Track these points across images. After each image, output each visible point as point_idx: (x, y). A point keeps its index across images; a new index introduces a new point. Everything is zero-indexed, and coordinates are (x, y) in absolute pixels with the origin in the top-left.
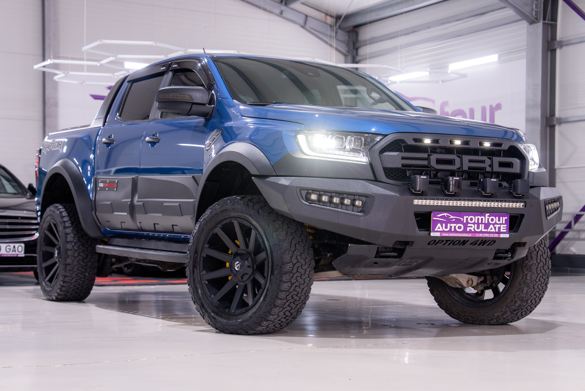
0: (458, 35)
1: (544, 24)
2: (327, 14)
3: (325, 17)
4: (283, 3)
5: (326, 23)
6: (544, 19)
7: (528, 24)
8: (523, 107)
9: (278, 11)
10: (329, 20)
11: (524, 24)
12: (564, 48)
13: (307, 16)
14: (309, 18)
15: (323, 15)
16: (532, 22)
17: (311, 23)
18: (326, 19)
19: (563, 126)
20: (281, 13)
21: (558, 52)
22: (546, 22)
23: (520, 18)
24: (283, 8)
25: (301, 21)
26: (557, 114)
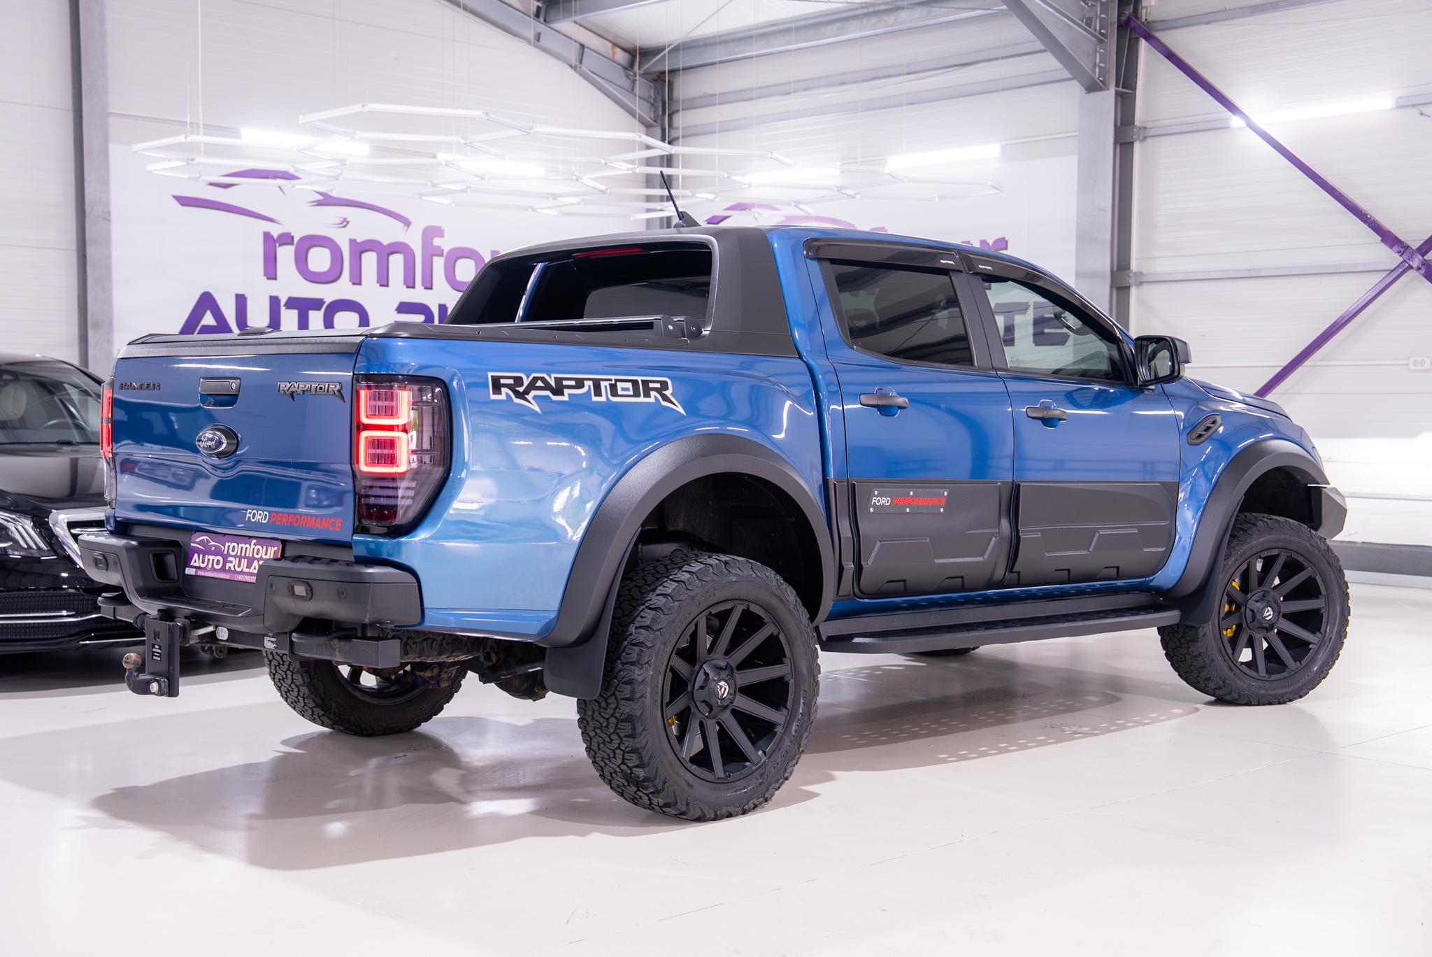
0: (913, 101)
1: (1116, 92)
2: (615, 45)
3: (613, 48)
4: (541, 19)
5: (613, 60)
6: (1117, 85)
7: (1084, 91)
8: (1072, 247)
9: (531, 35)
10: (621, 56)
11: (1076, 88)
12: (1149, 140)
13: (582, 46)
14: (586, 50)
15: (610, 45)
16: (1093, 87)
17: (590, 61)
18: (614, 53)
19: (1145, 287)
20: (538, 37)
21: (1137, 147)
22: (1120, 89)
23: (1067, 74)
24: (541, 28)
25: (573, 56)
26: (1134, 265)
